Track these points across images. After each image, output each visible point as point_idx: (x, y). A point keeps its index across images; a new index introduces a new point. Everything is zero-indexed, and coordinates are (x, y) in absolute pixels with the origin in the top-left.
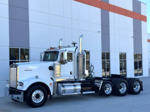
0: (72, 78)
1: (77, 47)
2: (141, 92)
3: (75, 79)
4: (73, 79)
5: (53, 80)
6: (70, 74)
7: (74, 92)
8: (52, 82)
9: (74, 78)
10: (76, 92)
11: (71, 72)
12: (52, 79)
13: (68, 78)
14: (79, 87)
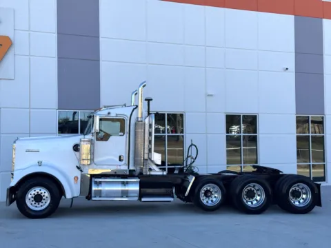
0: (123, 167)
1: (137, 107)
2: (316, 208)
3: (130, 171)
4: (126, 171)
5: (81, 171)
6: (118, 160)
7: (122, 197)
8: (78, 174)
9: (126, 168)
10: (127, 197)
11: (120, 157)
12: (78, 168)
13: (114, 168)
14: (134, 187)
